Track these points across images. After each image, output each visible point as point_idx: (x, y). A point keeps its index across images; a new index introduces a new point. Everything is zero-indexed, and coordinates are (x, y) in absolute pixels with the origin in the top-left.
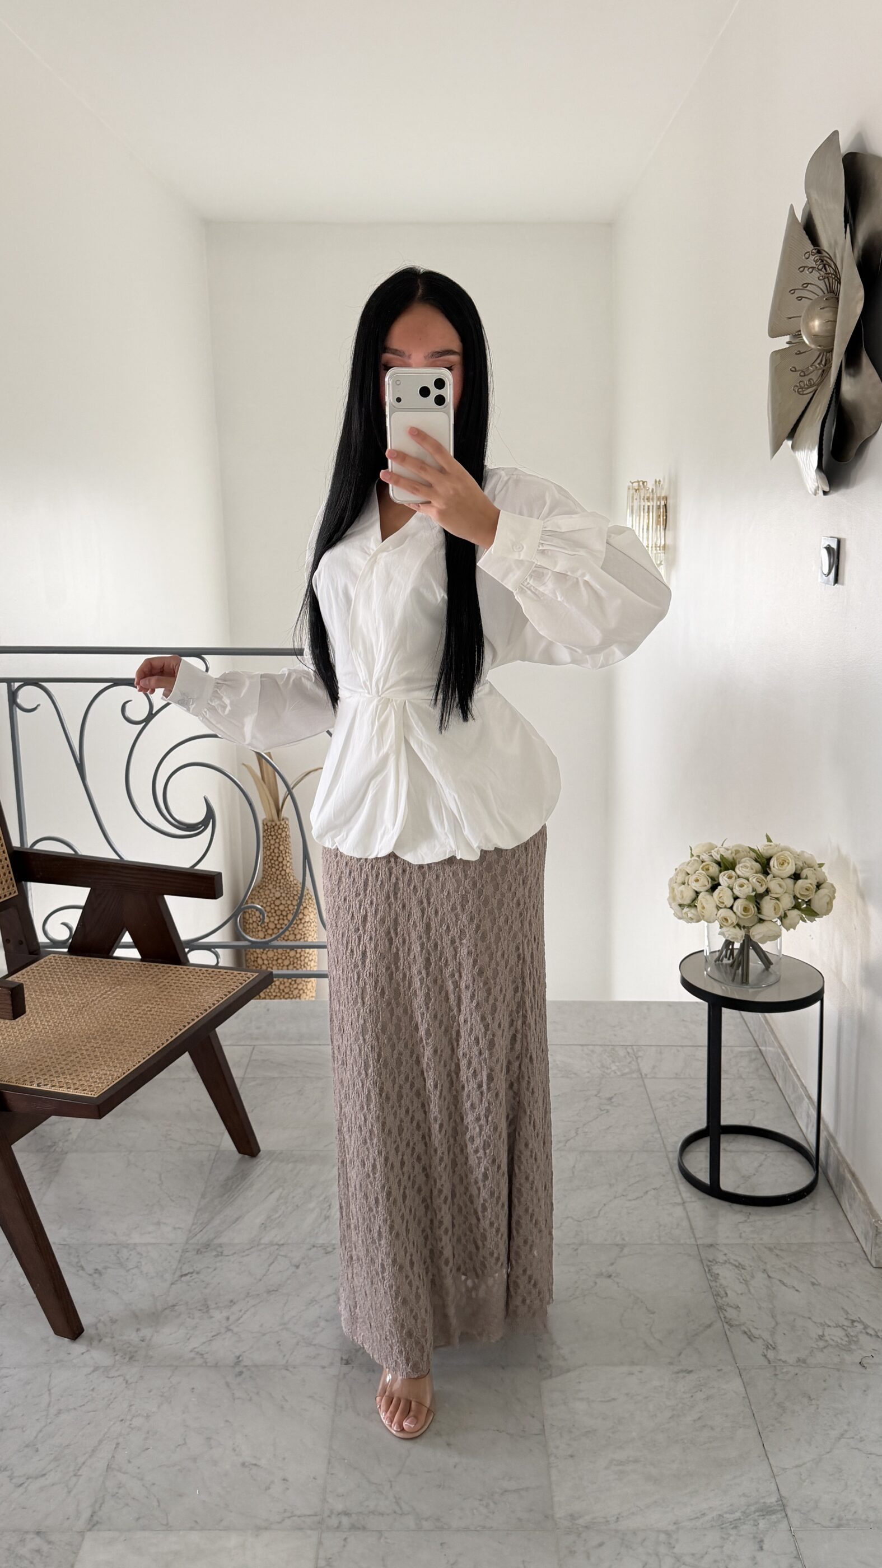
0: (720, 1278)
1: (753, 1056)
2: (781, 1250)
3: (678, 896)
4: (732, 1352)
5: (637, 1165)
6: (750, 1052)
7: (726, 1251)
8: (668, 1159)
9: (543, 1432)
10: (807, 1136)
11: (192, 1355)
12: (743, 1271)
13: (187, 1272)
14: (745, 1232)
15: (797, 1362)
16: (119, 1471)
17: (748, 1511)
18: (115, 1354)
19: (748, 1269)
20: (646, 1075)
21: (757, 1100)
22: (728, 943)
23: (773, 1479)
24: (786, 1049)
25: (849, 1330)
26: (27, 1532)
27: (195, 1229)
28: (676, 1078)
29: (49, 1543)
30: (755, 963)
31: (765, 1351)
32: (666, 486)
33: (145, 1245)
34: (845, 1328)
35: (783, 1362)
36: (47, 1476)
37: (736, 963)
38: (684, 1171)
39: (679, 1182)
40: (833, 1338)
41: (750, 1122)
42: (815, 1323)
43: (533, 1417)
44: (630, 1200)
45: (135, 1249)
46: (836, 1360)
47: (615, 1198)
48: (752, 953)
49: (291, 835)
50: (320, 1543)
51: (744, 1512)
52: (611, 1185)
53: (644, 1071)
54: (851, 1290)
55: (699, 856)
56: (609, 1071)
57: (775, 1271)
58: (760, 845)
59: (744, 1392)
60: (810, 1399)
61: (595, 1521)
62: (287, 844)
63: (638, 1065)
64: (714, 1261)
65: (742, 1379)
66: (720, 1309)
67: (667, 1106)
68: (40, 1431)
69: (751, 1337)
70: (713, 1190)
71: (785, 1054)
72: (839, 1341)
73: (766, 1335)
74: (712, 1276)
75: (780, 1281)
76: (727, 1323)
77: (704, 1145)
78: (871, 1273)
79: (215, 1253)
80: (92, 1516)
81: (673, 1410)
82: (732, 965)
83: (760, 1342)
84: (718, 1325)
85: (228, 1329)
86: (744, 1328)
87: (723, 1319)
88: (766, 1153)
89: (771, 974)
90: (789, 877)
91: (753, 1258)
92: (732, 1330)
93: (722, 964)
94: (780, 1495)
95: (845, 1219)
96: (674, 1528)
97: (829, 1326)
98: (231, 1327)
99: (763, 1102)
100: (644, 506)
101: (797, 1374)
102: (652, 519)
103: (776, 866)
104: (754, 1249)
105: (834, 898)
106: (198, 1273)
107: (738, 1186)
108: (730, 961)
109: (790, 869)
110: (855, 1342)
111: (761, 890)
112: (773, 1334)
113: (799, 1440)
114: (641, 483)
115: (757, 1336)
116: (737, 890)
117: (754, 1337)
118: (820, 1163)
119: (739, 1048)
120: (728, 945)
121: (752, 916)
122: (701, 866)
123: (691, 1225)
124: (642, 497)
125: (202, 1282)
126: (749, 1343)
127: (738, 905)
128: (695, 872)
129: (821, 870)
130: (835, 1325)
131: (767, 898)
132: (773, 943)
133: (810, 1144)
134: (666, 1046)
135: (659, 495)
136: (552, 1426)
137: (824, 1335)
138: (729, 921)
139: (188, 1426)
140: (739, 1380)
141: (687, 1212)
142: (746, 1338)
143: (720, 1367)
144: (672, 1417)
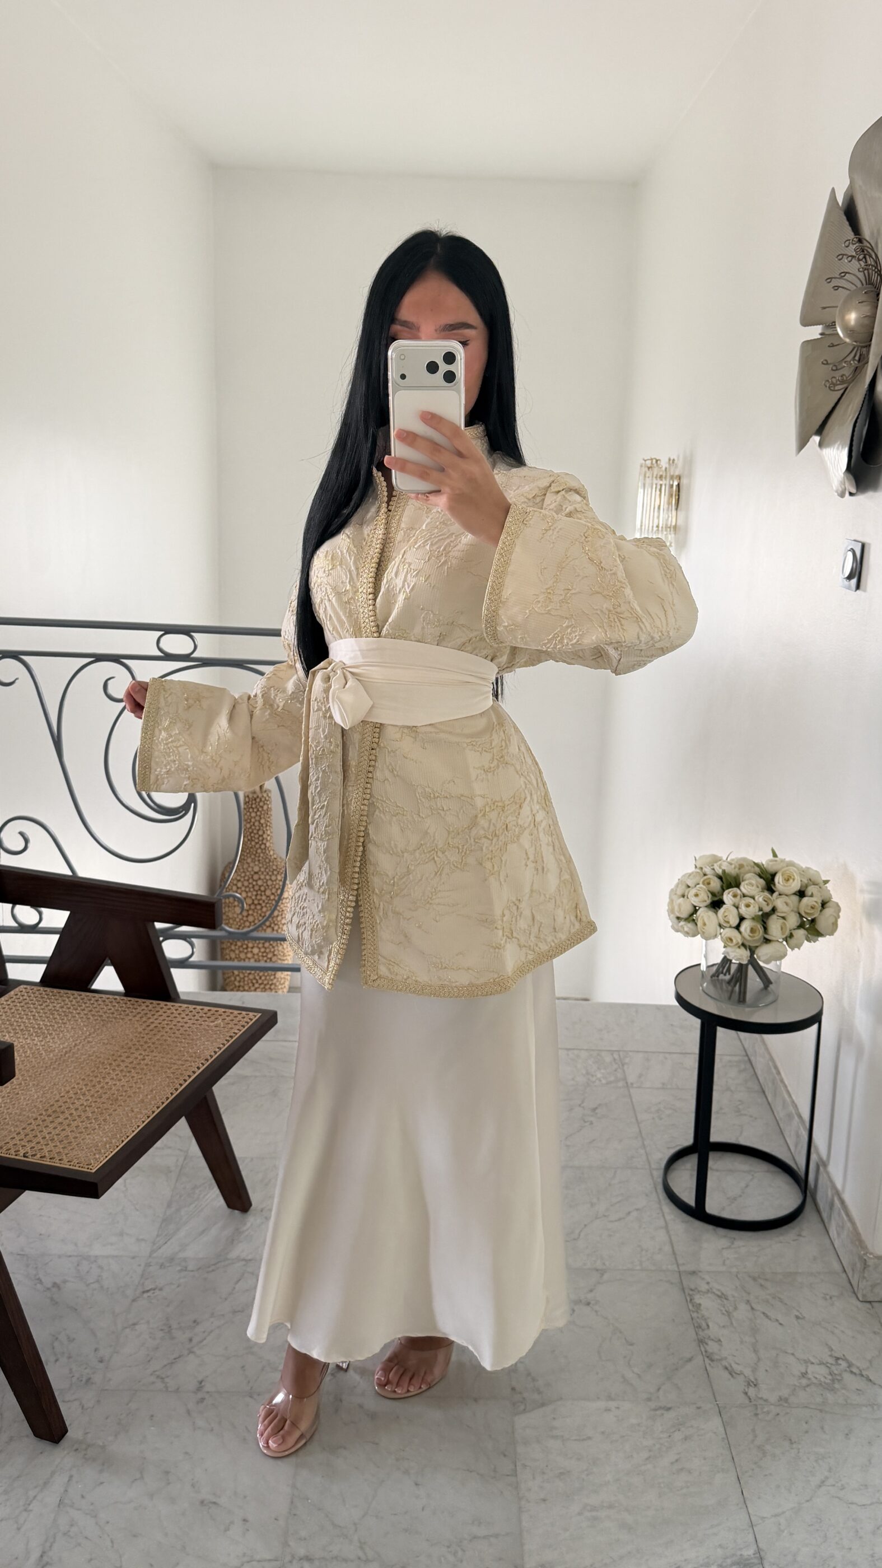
0: (702, 1308)
1: (742, 1066)
2: (766, 1280)
3: (676, 908)
4: (712, 1387)
5: (620, 1182)
6: (739, 1062)
7: (709, 1280)
8: (652, 1175)
9: (514, 1473)
11: (152, 1379)
12: (725, 1301)
13: (150, 1287)
14: (728, 1259)
15: (779, 1401)
16: (72, 1506)
17: (724, 1564)
18: (72, 1375)
19: (731, 1299)
20: (632, 1084)
21: (745, 1115)
23: (751, 1531)
24: (779, 1065)
25: (833, 1368)
27: (159, 1241)
28: (663, 1088)
30: (753, 980)
31: (746, 1387)
32: (680, 464)
33: (107, 1257)
34: (829, 1365)
35: (766, 1401)
37: (734, 980)
38: (668, 1190)
39: (663, 1202)
40: (817, 1376)
41: (736, 1139)
42: (798, 1359)
43: (505, 1456)
44: (612, 1221)
45: (95, 1261)
46: (819, 1400)
47: (597, 1218)
48: (751, 971)
49: (273, 809)
51: (720, 1565)
52: (592, 1205)
53: (630, 1080)
54: (837, 1326)
55: (701, 869)
56: (594, 1079)
57: (758, 1303)
58: (763, 858)
59: (723, 1432)
60: (792, 1443)
62: (269, 817)
63: (624, 1071)
64: (696, 1290)
65: (722, 1418)
66: (701, 1342)
67: (653, 1118)
69: (732, 1373)
70: (698, 1212)
71: (776, 1067)
72: (823, 1379)
73: (748, 1372)
74: (693, 1306)
75: (764, 1313)
76: (708, 1357)
77: (691, 1164)
78: (857, 1307)
79: (180, 1268)
80: (43, 1554)
81: (650, 1451)
82: (729, 982)
83: (741, 1378)
84: (699, 1360)
85: (191, 1352)
86: (725, 1363)
87: (704, 1353)
88: (753, 1174)
89: (770, 993)
90: (795, 894)
91: (737, 1287)
92: (711, 1363)
93: (718, 980)
94: (758, 1546)
95: (831, 1247)
97: (813, 1363)
98: (193, 1351)
99: (751, 1116)
100: (656, 484)
101: (778, 1414)
102: (664, 498)
103: (781, 883)
104: (739, 1279)
105: (839, 917)
106: (161, 1289)
107: (723, 1209)
108: (728, 977)
109: (795, 886)
110: (839, 1380)
111: (767, 909)
112: (754, 1370)
113: (778, 1487)
114: (654, 461)
115: (738, 1372)
116: (743, 910)
117: (736, 1373)
118: (808, 1187)
119: (728, 1058)
120: (726, 961)
121: (759, 937)
122: (702, 880)
123: (673, 1250)
124: (655, 476)
125: (166, 1299)
126: (729, 1380)
127: (745, 926)
128: (696, 886)
129: (826, 887)
130: (818, 1362)
131: (774, 917)
132: (773, 962)
133: (799, 1166)
134: (654, 1052)
135: (672, 474)
136: (525, 1466)
137: (807, 1372)
138: (734, 941)
139: (145, 1458)
140: (720, 1419)
141: (670, 1236)
142: (726, 1374)
143: (698, 1406)
144: (648, 1458)
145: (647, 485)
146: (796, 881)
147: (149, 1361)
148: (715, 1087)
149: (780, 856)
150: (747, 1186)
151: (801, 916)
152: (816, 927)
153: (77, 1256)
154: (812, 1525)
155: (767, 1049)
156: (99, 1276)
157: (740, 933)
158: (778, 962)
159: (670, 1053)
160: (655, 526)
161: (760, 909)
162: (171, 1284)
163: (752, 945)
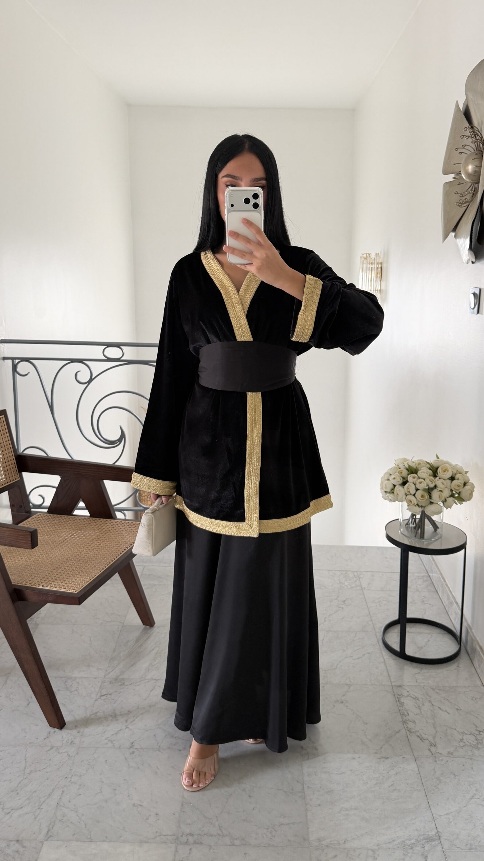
0: (405, 704)
1: (425, 579)
2: (440, 690)
4: (411, 747)
5: (359, 639)
6: (423, 577)
7: (408, 690)
8: (376, 636)
9: (303, 791)
10: (455, 626)
11: (107, 741)
12: (418, 701)
13: (104, 694)
14: (419, 679)
15: (448, 754)
16: (63, 806)
17: (419, 839)
18: (63, 739)
19: (421, 700)
20: (365, 588)
21: (427, 604)
22: (413, 515)
23: (434, 821)
24: (444, 576)
25: (478, 736)
26: (11, 841)
27: (109, 670)
28: (382, 590)
29: (24, 847)
30: (428, 527)
31: (430, 747)
32: (382, 256)
33: (81, 678)
34: (474, 735)
35: (440, 754)
36: (23, 808)
37: (417, 527)
38: (385, 642)
39: (383, 650)
40: (469, 741)
41: (423, 616)
42: (458, 732)
43: (298, 782)
44: (354, 659)
45: (75, 680)
46: (470, 753)
47: (346, 658)
48: (427, 521)
50: (176, 851)
51: (417, 840)
52: (344, 651)
53: (363, 586)
54: (479, 714)
55: (398, 465)
56: (344, 585)
57: (436, 702)
58: (431, 459)
59: (418, 771)
60: (455, 775)
61: (332, 843)
63: (360, 582)
64: (401, 695)
65: (417, 763)
66: (404, 722)
67: (376, 606)
68: (20, 783)
69: (422, 739)
70: (401, 654)
72: (472, 743)
73: (431, 738)
74: (400, 703)
75: (439, 707)
76: (408, 730)
77: (396, 630)
79: (120, 684)
80: (48, 832)
81: (377, 780)
82: (415, 528)
83: (427, 742)
84: (404, 731)
85: (127, 728)
86: (417, 734)
87: (406, 728)
88: (432, 634)
89: (438, 534)
90: (449, 479)
91: (424, 694)
92: (411, 734)
93: (409, 527)
94: (437, 830)
95: (476, 672)
96: (377, 848)
97: (466, 734)
98: (128, 726)
99: (430, 605)
100: (369, 267)
101: (447, 761)
102: (374, 275)
103: (441, 472)
104: (424, 689)
105: (474, 491)
107: (416, 653)
108: (414, 525)
109: (449, 474)
110: (480, 743)
111: (432, 486)
112: (434, 738)
113: (448, 799)
114: (368, 255)
115: (425, 739)
116: (418, 486)
117: (424, 739)
118: (462, 641)
119: (417, 574)
121: (427, 501)
122: (397, 471)
123: (389, 675)
124: (368, 263)
125: (113, 699)
126: (421, 742)
127: (419, 494)
128: (394, 474)
129: (467, 475)
130: (469, 734)
131: (436, 490)
132: (439, 516)
133: (456, 629)
134: (376, 572)
135: (378, 261)
136: (308, 787)
137: (463, 739)
139: (103, 782)
140: (415, 763)
141: (386, 667)
142: (419, 740)
143: (404, 756)
144: (376, 784)
145: (364, 268)
146: (449, 472)
147: (104, 732)
149: (441, 458)
151: (452, 491)
152: (461, 496)
154: (467, 819)
155: (438, 568)
157: (416, 498)
159: (385, 572)
161: (428, 486)
162: (116, 691)
163: (423, 505)
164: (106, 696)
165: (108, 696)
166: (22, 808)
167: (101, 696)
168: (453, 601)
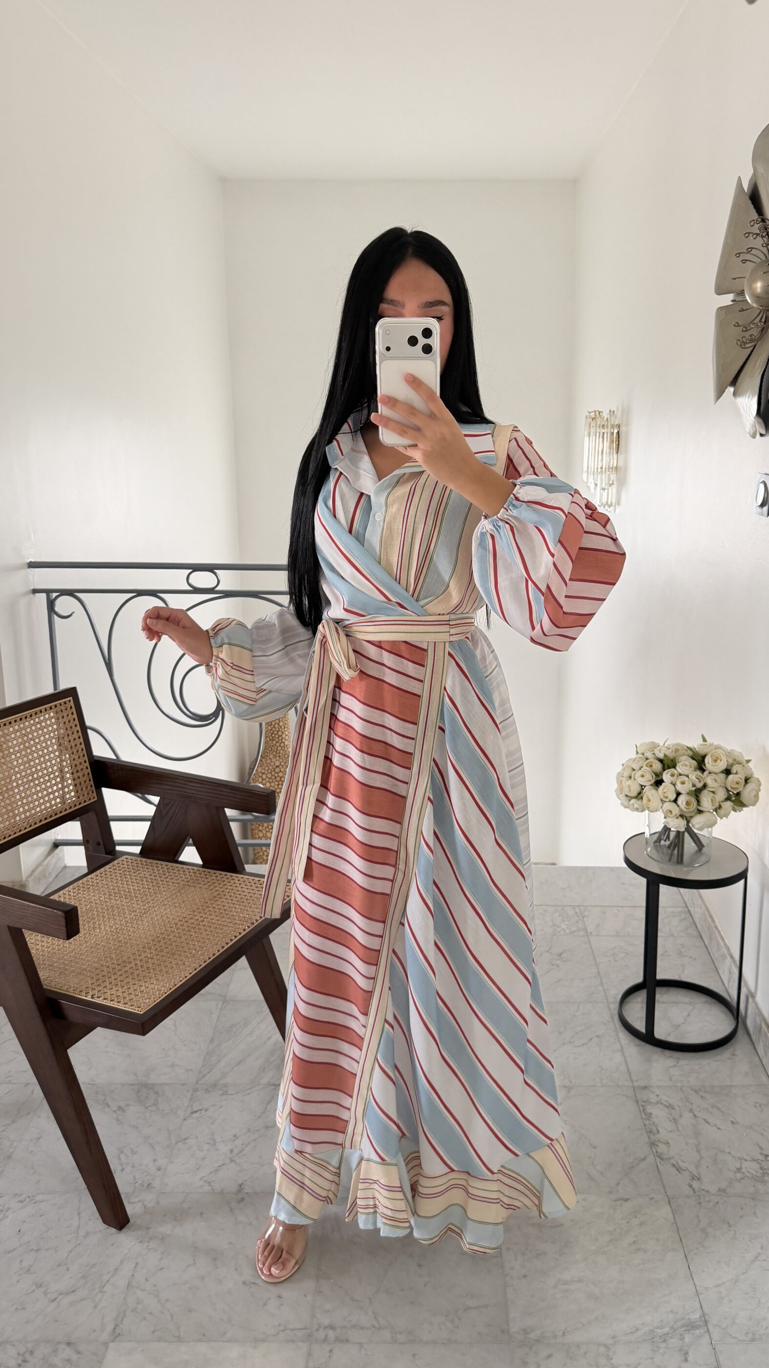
0: (653, 1116)
1: (683, 916)
2: (706, 1092)
3: (625, 788)
4: (662, 1182)
5: (583, 1014)
6: (680, 913)
7: (658, 1094)
8: (609, 1008)
10: (730, 993)
11: (201, 1182)
12: (672, 1111)
13: (196, 1110)
14: (674, 1075)
15: (718, 1191)
16: (138, 1288)
17: (675, 1326)
18: (135, 1181)
19: (678, 1108)
20: (591, 933)
21: (686, 956)
23: (697, 1298)
25: (763, 1163)
26: (59, 1343)
27: (204, 1071)
28: (617, 936)
29: (78, 1352)
30: (689, 845)
31: (691, 1181)
32: (619, 414)
33: (162, 1084)
34: (760, 1162)
35: (708, 1192)
36: (76, 1293)
37: (673, 845)
38: (623, 1020)
39: (619, 1030)
40: (750, 1171)
41: (680, 976)
42: (734, 1157)
44: (576, 1046)
45: (152, 1088)
46: (752, 1190)
47: (564, 1044)
48: (687, 836)
50: (310, 1354)
51: (672, 1328)
52: (560, 1033)
53: (590, 929)
54: (766, 1129)
55: (643, 754)
56: (559, 929)
57: (700, 1111)
58: (695, 743)
59: (673, 1218)
60: (729, 1226)
61: (544, 1335)
63: (584, 922)
64: (648, 1102)
65: (671, 1207)
66: (653, 1144)
67: (609, 961)
68: (71, 1252)
69: (679, 1170)
70: (648, 1037)
71: (711, 916)
72: (754, 1173)
73: (692, 1168)
74: (646, 1115)
75: (705, 1120)
76: (658, 1157)
77: (641, 998)
79: (221, 1092)
80: (114, 1328)
81: (612, 1235)
82: (669, 847)
83: (687, 1174)
84: (651, 1159)
85: (232, 1161)
86: (672, 1161)
87: (655, 1154)
88: (693, 1004)
89: (703, 854)
90: (722, 772)
91: (682, 1099)
92: (662, 1162)
93: (660, 846)
94: (703, 1311)
95: (761, 1064)
96: (610, 1341)
97: (746, 1160)
98: (234, 1159)
99: (691, 957)
100: (599, 433)
101: (718, 1203)
102: (606, 444)
103: (710, 763)
104: (683, 1092)
105: (760, 790)
106: (206, 1110)
107: (669, 1034)
108: (668, 843)
109: (722, 765)
110: (767, 1173)
111: (699, 785)
112: (697, 1166)
113: (719, 1262)
114: (597, 413)
115: (684, 1169)
116: (679, 787)
117: (682, 1170)
118: (740, 1014)
119: (671, 909)
120: (666, 829)
121: (693, 809)
122: (645, 763)
123: (628, 1069)
124: (598, 425)
125: (210, 1118)
126: (677, 1175)
127: (682, 800)
128: (640, 769)
129: (749, 766)
130: (751, 1159)
131: (705, 792)
132: (706, 829)
133: (732, 998)
134: (609, 906)
135: (612, 423)
136: (508, 1249)
137: (741, 1168)
138: (674, 813)
139: (197, 1247)
140: (668, 1208)
141: (625, 1058)
142: (674, 1170)
143: (651, 1197)
144: (610, 1241)
145: (591, 434)
146: (723, 761)
147: (198, 1169)
148: (659, 934)
149: (709, 741)
150: (689, 1015)
151: (728, 791)
152: (741, 798)
153: (138, 1084)
154: (747, 1293)
155: (703, 901)
156: (156, 1100)
157: (678, 806)
158: (710, 829)
159: (622, 907)
160: (599, 467)
161: (694, 786)
162: (215, 1105)
163: (686, 815)
164: (199, 1112)
165: (203, 1112)
166: (74, 1291)
167: (192, 1113)
168: (726, 952)
